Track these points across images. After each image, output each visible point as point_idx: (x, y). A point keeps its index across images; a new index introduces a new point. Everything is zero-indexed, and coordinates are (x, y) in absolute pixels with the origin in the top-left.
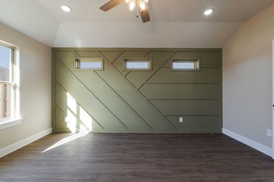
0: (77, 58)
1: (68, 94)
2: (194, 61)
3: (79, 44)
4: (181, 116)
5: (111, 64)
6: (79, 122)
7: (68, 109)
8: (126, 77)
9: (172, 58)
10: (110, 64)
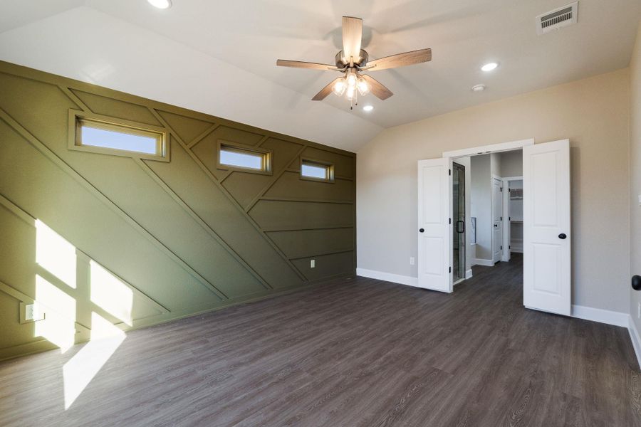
0: (79, 113)
1: (38, 224)
2: (326, 166)
3: (96, 74)
4: (312, 257)
5: (190, 149)
6: (85, 308)
7: (37, 277)
8: (223, 183)
9: (302, 158)
10: (187, 148)
